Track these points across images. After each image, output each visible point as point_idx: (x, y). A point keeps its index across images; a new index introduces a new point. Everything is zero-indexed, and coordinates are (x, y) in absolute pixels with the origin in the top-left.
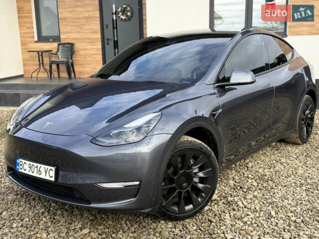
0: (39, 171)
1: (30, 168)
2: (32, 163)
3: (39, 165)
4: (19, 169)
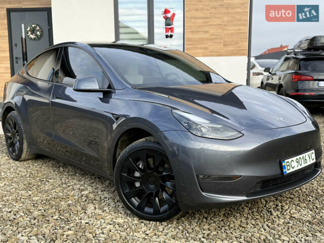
0: (306, 160)
1: (298, 162)
2: (298, 157)
3: (304, 155)
4: (286, 172)
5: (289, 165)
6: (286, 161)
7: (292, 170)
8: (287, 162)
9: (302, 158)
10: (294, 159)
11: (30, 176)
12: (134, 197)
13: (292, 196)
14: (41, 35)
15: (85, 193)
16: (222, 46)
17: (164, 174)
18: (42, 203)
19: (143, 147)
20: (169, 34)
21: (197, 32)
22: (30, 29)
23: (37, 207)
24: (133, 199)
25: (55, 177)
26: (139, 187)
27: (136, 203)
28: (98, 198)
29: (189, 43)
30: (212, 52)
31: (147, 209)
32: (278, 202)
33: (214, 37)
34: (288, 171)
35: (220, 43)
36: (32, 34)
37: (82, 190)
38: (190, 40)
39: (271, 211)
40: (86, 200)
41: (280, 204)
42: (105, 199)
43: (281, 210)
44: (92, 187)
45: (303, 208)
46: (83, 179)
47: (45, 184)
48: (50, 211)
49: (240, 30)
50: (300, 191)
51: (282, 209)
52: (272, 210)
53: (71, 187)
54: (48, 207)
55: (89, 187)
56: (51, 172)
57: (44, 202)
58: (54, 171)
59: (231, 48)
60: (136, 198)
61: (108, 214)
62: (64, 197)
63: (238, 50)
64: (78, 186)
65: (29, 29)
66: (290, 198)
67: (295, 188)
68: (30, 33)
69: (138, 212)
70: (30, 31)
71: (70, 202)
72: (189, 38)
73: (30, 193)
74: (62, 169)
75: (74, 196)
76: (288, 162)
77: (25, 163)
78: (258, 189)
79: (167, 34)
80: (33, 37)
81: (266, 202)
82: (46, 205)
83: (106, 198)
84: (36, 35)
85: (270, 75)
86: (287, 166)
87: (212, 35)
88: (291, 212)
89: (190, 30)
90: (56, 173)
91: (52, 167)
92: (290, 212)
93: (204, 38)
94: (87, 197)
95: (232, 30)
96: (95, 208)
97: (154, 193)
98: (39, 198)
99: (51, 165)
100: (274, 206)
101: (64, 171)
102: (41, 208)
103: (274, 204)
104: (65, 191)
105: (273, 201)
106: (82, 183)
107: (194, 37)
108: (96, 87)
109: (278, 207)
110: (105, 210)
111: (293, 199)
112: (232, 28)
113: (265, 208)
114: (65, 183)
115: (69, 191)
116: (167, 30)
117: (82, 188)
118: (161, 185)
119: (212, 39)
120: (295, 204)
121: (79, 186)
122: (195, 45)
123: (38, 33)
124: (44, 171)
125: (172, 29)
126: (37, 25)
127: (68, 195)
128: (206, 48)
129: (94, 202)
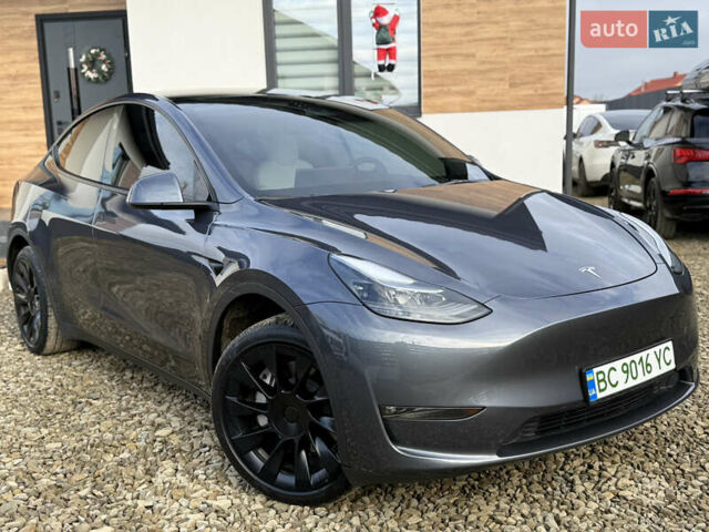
0: (648, 365)
1: (626, 372)
2: (627, 360)
3: (644, 354)
4: (595, 395)
5: (603, 380)
6: (596, 370)
7: (610, 391)
8: (598, 374)
9: (637, 361)
10: (618, 364)
11: (56, 389)
12: (255, 449)
13: (631, 443)
14: (111, 72)
15: (162, 432)
16: (507, 87)
17: (317, 399)
18: (65, 457)
19: (269, 336)
20: (387, 62)
21: (449, 56)
22: (87, 58)
23: (51, 466)
24: (252, 453)
25: (108, 394)
26: (266, 427)
27: (260, 464)
28: (186, 448)
29: (432, 82)
30: (484, 101)
31: (282, 478)
32: (595, 457)
33: (488, 66)
34: (601, 392)
35: (502, 79)
36: (90, 69)
37: (160, 426)
38: (433, 74)
39: (573, 482)
40: (161, 451)
41: (597, 465)
42: (203, 450)
43: (596, 478)
44: (183, 417)
45: (651, 475)
46: (169, 398)
47: (81, 410)
48: (77, 477)
49: (546, 49)
50: (653, 432)
51: (600, 475)
52: (576, 477)
53: (137, 418)
54: (73, 467)
55: (175, 419)
56: (102, 382)
57: (69, 454)
58: (111, 379)
59: (526, 91)
60: (261, 451)
61: (199, 486)
62: (115, 443)
63: (543, 95)
64: (153, 416)
65: (83, 59)
66: (626, 448)
67: (642, 424)
68: (86, 67)
69: (263, 482)
70: (86, 62)
71: (125, 455)
72: (429, 71)
73: (45, 431)
74: (128, 374)
75: (138, 440)
76: (602, 372)
77: (54, 359)
78: (531, 435)
79: (382, 62)
80: (92, 75)
81: (567, 457)
82: (71, 462)
83: (205, 446)
84: (100, 72)
85: (629, 147)
86: (599, 381)
87: (483, 63)
88: (620, 484)
89: (433, 53)
90: (114, 383)
91: (109, 369)
92: (616, 485)
93: (465, 70)
94: (165, 442)
95: (530, 50)
96: (177, 470)
97: (297, 441)
98: (60, 444)
99: (107, 365)
100: (581, 468)
101: (132, 378)
102: (58, 470)
103: (583, 465)
104: (120, 429)
105: (584, 455)
106: (164, 408)
107: (443, 67)
108: (179, 199)
109: (591, 471)
110: (197, 477)
111: (630, 450)
112: (530, 45)
113: (561, 473)
114: (127, 410)
115: (128, 427)
116: (381, 54)
117: (160, 420)
118: (312, 423)
119: (481, 72)
120: (632, 465)
121: (156, 415)
122: (443, 85)
123: (104, 67)
124: (90, 379)
125: (392, 53)
126: (101, 50)
127: (124, 439)
128: (470, 93)
129: (178, 455)
